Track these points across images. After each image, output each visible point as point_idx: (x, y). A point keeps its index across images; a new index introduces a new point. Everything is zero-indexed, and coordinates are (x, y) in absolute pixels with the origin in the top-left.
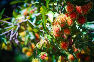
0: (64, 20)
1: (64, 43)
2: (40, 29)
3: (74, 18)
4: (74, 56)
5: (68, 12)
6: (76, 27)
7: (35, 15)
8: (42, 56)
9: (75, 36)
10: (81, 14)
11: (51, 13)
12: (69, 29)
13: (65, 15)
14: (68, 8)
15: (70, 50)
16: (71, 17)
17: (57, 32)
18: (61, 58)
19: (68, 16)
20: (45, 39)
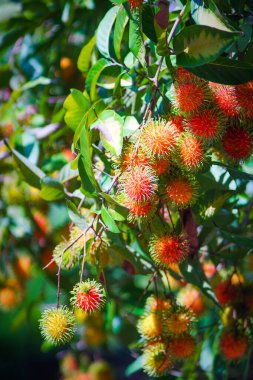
0: (168, 146)
1: (170, 242)
2: (65, 190)
3: (208, 134)
4: (209, 292)
5: (183, 110)
6: (213, 176)
7: (35, 135)
8: (82, 297)
9: (210, 211)
10: (237, 117)
11: (112, 118)
12: (186, 180)
13: (169, 123)
14: (182, 95)
15: (190, 269)
16: (194, 131)
17: (140, 194)
18: (156, 304)
19: (182, 130)
20: (92, 227)
